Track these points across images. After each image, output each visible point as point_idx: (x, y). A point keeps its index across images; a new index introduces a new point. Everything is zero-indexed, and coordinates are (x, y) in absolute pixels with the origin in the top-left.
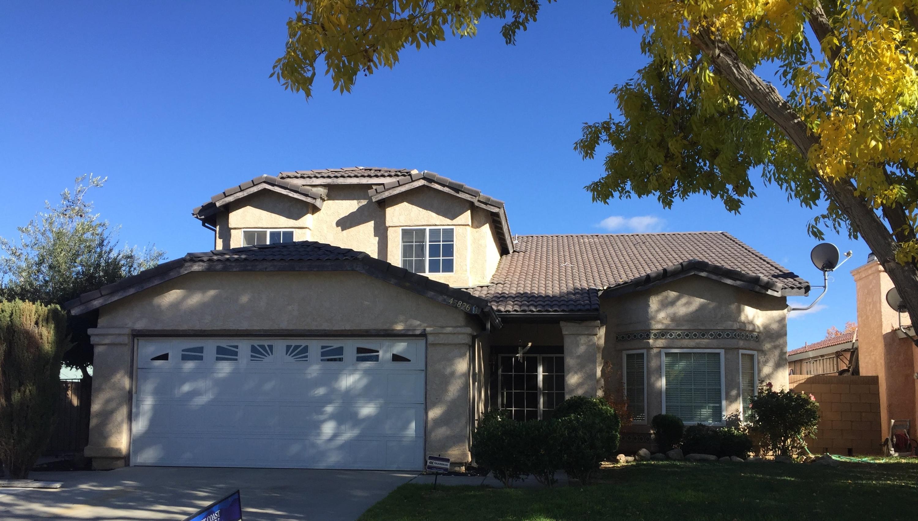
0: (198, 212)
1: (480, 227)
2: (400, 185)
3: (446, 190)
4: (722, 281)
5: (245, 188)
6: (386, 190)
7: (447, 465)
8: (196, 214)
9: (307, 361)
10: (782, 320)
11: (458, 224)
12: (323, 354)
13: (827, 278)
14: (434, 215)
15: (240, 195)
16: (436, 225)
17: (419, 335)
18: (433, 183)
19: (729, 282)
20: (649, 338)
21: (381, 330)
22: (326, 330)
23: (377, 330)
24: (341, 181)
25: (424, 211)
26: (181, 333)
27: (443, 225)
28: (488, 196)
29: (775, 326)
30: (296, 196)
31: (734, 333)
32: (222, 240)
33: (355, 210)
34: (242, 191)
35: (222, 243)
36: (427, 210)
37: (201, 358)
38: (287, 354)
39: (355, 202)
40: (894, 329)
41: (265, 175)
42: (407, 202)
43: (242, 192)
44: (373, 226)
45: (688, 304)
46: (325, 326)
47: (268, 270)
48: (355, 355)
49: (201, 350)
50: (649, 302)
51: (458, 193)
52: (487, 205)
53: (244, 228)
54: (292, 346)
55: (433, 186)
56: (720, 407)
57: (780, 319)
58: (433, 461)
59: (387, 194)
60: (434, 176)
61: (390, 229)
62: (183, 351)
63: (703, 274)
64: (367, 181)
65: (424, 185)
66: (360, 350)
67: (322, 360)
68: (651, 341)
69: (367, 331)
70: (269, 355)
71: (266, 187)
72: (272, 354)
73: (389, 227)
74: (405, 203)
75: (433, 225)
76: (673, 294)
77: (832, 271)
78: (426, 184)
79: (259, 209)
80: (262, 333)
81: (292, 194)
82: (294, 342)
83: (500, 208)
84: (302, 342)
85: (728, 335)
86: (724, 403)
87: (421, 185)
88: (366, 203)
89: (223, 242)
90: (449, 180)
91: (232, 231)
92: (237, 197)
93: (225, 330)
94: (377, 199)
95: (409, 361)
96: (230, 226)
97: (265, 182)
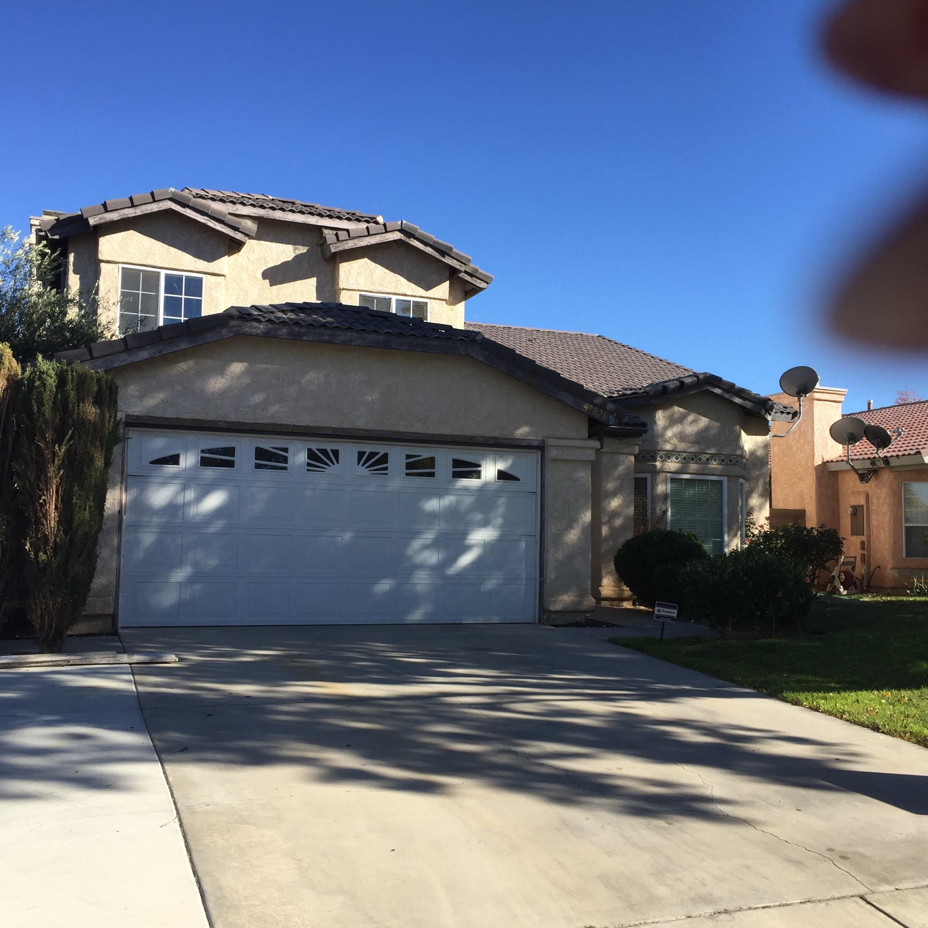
0: (50, 228)
1: (456, 304)
2: (369, 235)
3: (429, 250)
4: (732, 400)
5: (137, 204)
6: (350, 238)
7: (674, 613)
8: (45, 231)
9: (387, 474)
10: (766, 446)
11: (433, 297)
12: (409, 466)
13: (801, 404)
14: (403, 280)
15: (131, 213)
16: (405, 295)
17: (537, 447)
18: (411, 239)
19: (737, 400)
20: (655, 461)
21: (490, 438)
22: (419, 433)
23: (484, 437)
24: (278, 215)
25: (391, 274)
26: (207, 425)
27: (415, 296)
28: (477, 267)
29: (760, 453)
30: (219, 227)
31: (736, 460)
32: (79, 276)
33: (290, 259)
34: (133, 206)
35: (78, 282)
36: (395, 273)
37: (230, 464)
38: (358, 464)
39: (290, 247)
40: (825, 461)
41: (173, 190)
42: (369, 259)
43: (133, 209)
44: (315, 284)
45: (694, 421)
46: (418, 428)
47: (353, 344)
48: (450, 469)
49: (231, 451)
50: (655, 417)
51: (444, 257)
52: (472, 277)
53: (122, 263)
54: (366, 452)
55: (412, 243)
56: (722, 541)
57: (763, 445)
58: (660, 608)
59: (350, 245)
60: (416, 230)
61: (343, 292)
62: (203, 451)
63: (718, 391)
64: (317, 221)
65: (400, 239)
66: (457, 463)
67: (407, 474)
68: (658, 464)
69: (473, 438)
70: (334, 464)
71: (173, 208)
72: (338, 463)
73: (344, 289)
74: (366, 260)
75: (402, 295)
76: (678, 410)
77: (806, 396)
78: (403, 239)
79: (149, 236)
80: (330, 432)
81: (212, 224)
82: (368, 448)
83: (488, 283)
84: (381, 449)
85: (731, 461)
86: (726, 538)
87: (396, 238)
88: (305, 251)
89: (81, 279)
90: (433, 237)
91: (102, 264)
92: (124, 214)
93: (275, 424)
94: (337, 250)
95: (517, 479)
96: (101, 257)
97: (171, 199)
